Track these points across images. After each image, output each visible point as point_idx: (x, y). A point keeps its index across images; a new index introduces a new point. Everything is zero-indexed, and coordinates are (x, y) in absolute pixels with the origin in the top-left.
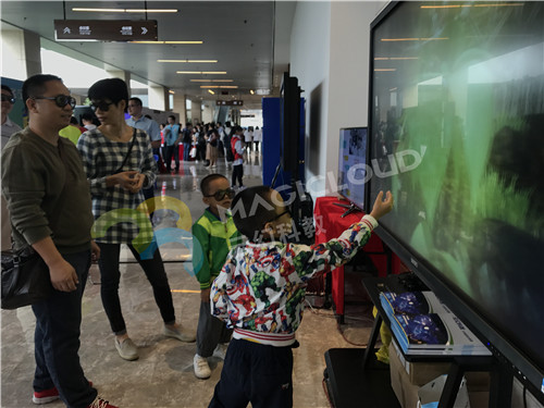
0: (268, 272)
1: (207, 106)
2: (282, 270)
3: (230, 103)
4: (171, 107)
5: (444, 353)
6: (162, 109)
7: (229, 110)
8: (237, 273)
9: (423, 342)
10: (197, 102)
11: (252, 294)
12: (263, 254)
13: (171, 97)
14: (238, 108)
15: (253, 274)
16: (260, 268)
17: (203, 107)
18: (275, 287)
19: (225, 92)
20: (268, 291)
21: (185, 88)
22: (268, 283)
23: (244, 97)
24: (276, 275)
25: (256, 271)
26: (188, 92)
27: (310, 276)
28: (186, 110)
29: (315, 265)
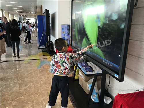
0: (64, 59)
1: (15, 16)
2: (67, 59)
3: (23, 16)
4: (4, 16)
5: (93, 73)
6: (2, 16)
7: (23, 18)
8: (56, 60)
9: (89, 72)
10: (13, 15)
11: (60, 65)
12: (62, 56)
13: (4, 13)
14: (25, 17)
15: (60, 60)
16: (62, 59)
17: (14, 16)
18: (65, 63)
19: (22, 12)
20: (64, 64)
21: (8, 10)
22: (64, 62)
23: (27, 14)
24: (66, 60)
25: (61, 59)
26: (9, 12)
27: (72, 60)
28: (9, 17)
29: (74, 57)
